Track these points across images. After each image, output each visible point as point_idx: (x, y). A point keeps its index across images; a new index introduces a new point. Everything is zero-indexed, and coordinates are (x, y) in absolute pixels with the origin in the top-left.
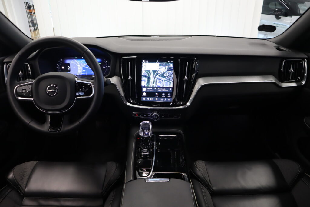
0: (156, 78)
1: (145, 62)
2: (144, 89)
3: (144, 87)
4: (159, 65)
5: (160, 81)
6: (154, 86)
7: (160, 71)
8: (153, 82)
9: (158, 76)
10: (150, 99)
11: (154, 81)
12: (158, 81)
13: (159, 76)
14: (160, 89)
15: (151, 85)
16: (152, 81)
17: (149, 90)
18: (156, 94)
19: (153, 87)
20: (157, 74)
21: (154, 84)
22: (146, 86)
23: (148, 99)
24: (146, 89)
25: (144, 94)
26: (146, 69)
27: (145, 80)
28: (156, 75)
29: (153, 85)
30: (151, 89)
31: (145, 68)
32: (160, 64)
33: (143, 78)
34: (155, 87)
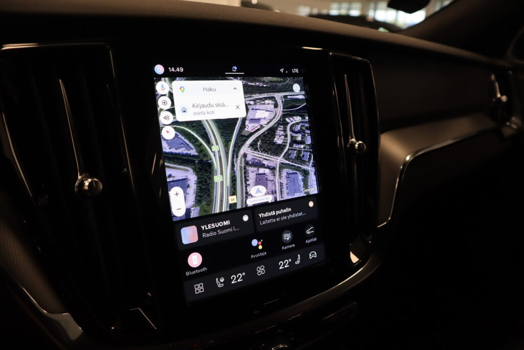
0: (239, 164)
1: (167, 74)
2: (189, 235)
3: (187, 221)
4: (245, 92)
5: (261, 171)
6: (239, 207)
7: (253, 120)
8: (228, 183)
9: (245, 149)
10: (228, 281)
11: (233, 180)
12: (252, 173)
13: (253, 146)
14: (267, 214)
15: (222, 201)
16: (221, 179)
17: (215, 229)
18: (255, 242)
19: (234, 213)
20: (242, 139)
21: (234, 193)
22: (194, 214)
23: (220, 282)
24: (200, 232)
25: (195, 260)
26: (181, 117)
27: (183, 183)
28: (238, 147)
29: (233, 199)
30: (227, 223)
31: (172, 111)
32: (245, 86)
33: (174, 172)
34: (247, 210)
